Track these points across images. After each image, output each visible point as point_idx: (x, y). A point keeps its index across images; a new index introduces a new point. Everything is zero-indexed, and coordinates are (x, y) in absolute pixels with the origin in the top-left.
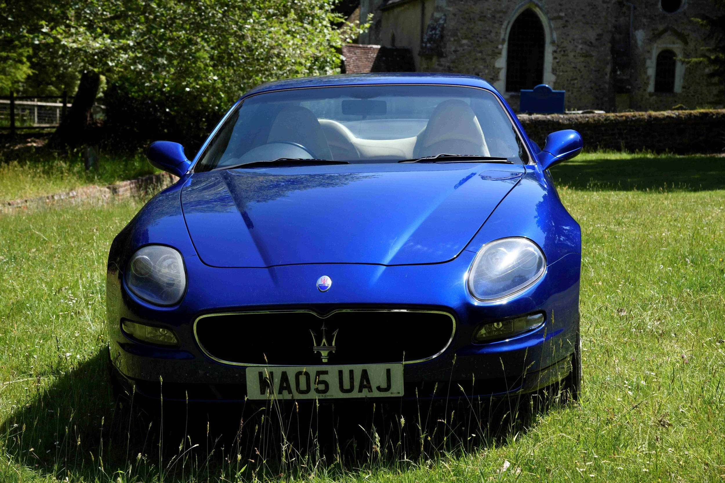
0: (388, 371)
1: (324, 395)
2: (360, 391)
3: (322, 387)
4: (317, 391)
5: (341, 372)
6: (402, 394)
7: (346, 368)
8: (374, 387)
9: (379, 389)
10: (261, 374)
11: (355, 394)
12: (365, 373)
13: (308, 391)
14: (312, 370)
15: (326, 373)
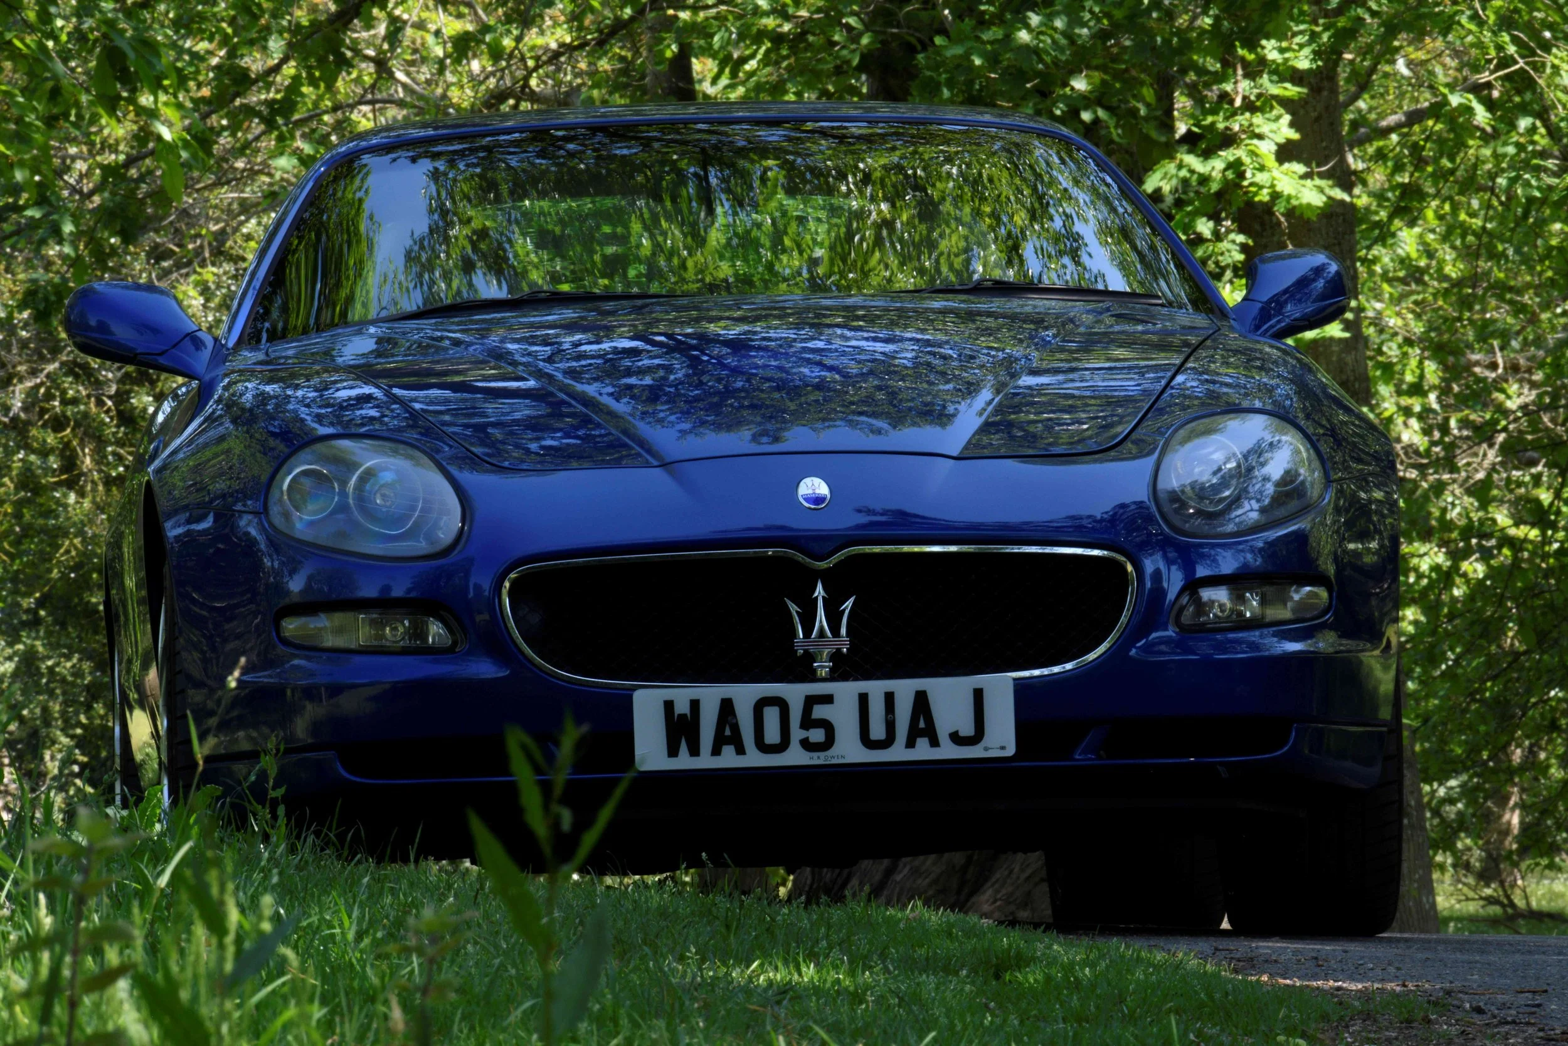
0: (978, 694)
1: (822, 754)
2: (910, 744)
3: (817, 735)
4: (806, 744)
5: (863, 699)
6: (1011, 751)
7: (876, 688)
8: (943, 732)
9: (956, 738)
10: (669, 705)
11: (898, 753)
12: (921, 701)
13: (783, 746)
14: (795, 693)
15: (828, 699)
